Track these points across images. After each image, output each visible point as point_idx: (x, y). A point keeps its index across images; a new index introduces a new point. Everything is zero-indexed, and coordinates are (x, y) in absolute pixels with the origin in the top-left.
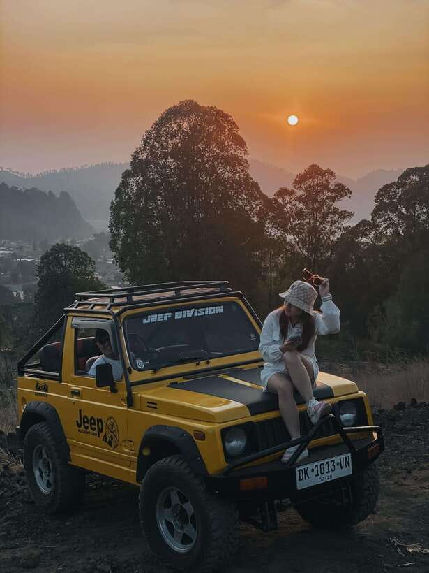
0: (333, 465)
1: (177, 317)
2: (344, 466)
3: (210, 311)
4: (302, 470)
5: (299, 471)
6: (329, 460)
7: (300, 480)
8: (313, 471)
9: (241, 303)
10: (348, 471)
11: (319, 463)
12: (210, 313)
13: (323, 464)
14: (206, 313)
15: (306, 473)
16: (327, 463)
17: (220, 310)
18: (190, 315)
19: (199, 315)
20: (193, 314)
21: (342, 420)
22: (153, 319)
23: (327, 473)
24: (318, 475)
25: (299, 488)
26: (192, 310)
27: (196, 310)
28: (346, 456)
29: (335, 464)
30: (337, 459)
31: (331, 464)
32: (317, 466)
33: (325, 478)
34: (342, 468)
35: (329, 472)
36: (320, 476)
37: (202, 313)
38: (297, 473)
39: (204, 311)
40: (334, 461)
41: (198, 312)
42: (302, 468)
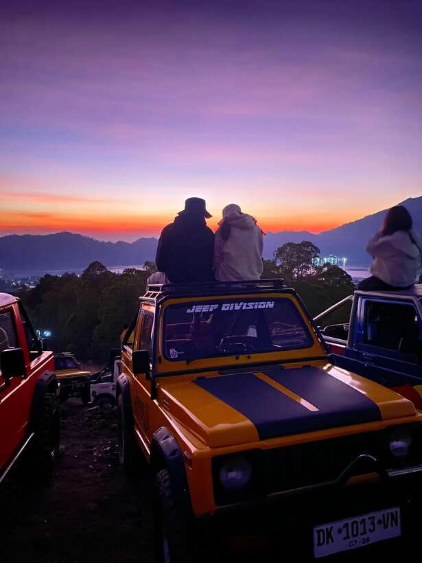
0: (373, 523)
1: (223, 309)
2: (390, 524)
3: (261, 305)
4: (323, 531)
5: (318, 532)
6: (366, 517)
7: (319, 544)
8: (340, 531)
9: (294, 300)
10: (394, 531)
11: (350, 521)
12: (260, 307)
13: (356, 522)
14: (256, 307)
15: (329, 535)
16: (363, 521)
17: (271, 305)
18: (237, 308)
19: (248, 308)
20: (242, 307)
21: (391, 448)
22: (198, 309)
23: (362, 534)
24: (348, 537)
25: (316, 557)
26: (241, 304)
27: (245, 304)
28: (393, 510)
29: (376, 522)
30: (378, 515)
31: (368, 522)
32: (346, 525)
33: (359, 542)
34: (386, 527)
35: (365, 533)
36: (352, 539)
37: (251, 307)
38: (316, 535)
39: (254, 306)
40: (373, 518)
41: (247, 306)
42: (324, 527)
